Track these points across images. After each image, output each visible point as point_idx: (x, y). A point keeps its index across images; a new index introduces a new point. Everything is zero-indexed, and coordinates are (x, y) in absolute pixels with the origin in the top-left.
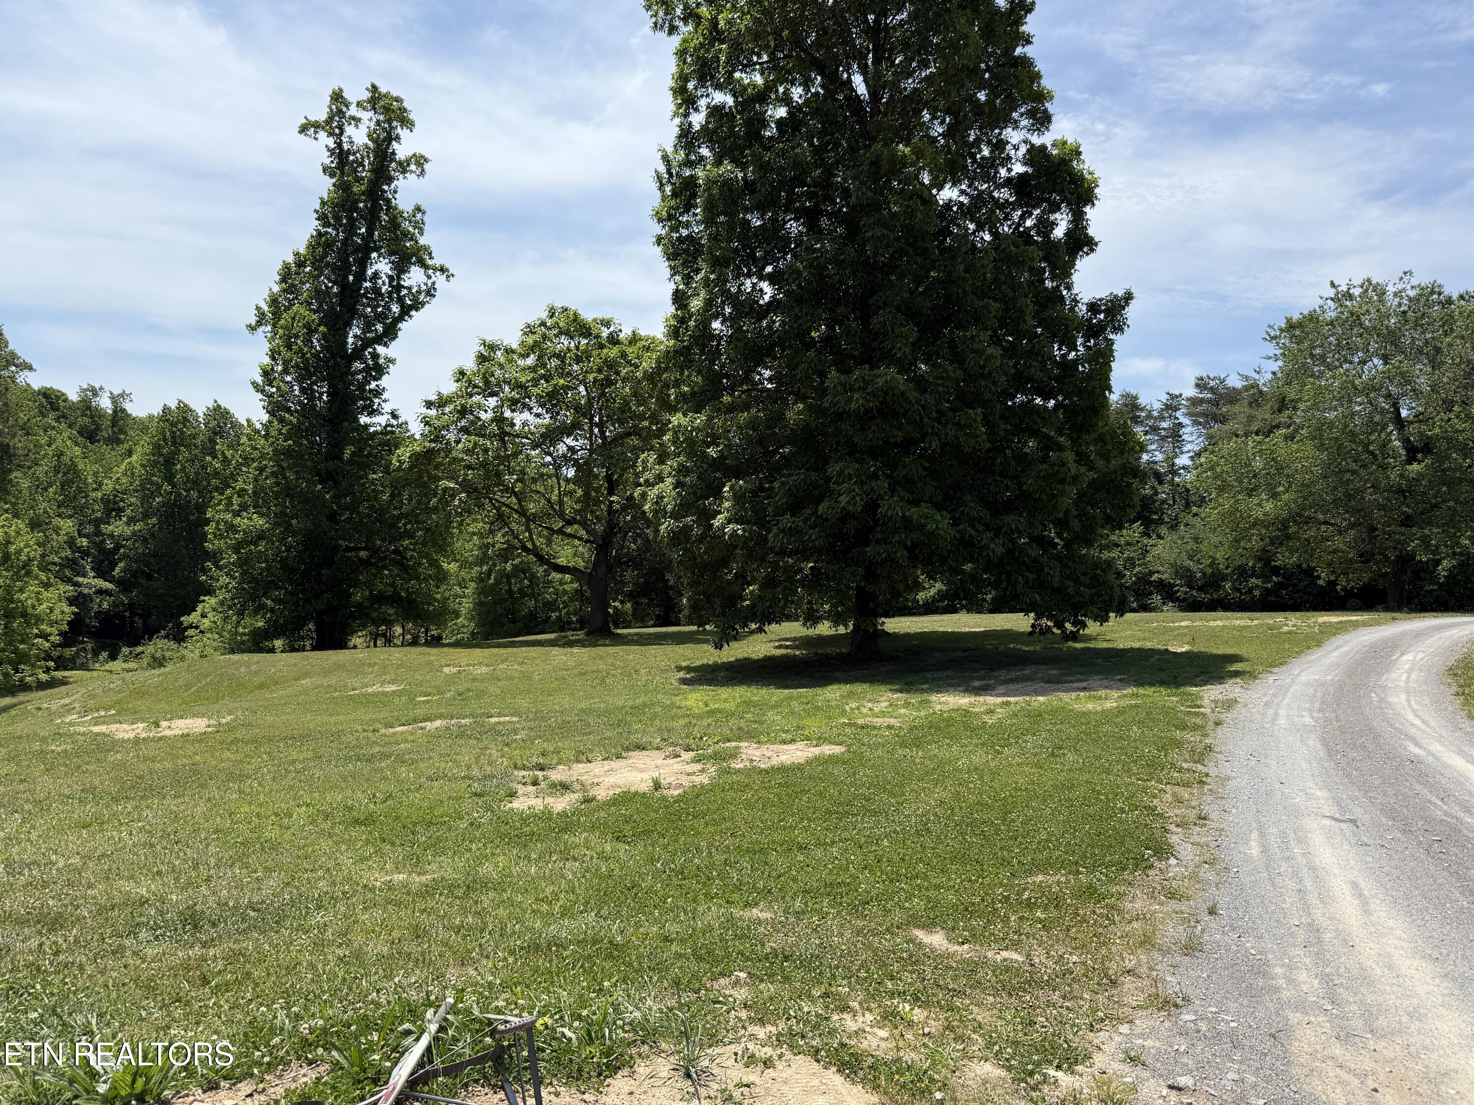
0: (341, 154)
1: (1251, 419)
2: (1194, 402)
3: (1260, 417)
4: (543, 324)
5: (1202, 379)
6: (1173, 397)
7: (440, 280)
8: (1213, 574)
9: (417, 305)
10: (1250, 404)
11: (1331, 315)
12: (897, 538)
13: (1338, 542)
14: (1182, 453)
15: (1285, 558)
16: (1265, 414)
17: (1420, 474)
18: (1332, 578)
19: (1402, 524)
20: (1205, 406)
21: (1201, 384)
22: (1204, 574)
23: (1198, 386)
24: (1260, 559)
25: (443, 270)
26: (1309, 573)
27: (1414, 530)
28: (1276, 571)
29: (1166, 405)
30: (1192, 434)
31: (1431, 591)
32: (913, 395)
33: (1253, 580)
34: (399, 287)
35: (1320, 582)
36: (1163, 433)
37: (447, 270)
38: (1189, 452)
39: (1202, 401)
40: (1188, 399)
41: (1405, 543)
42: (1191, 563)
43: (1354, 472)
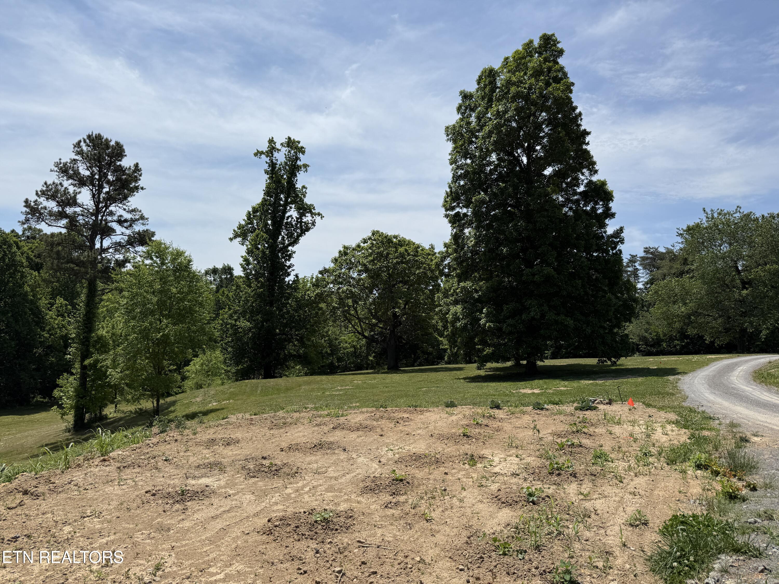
0: (273, 165)
1: (671, 268)
2: (643, 258)
3: (675, 266)
4: (370, 238)
5: (647, 248)
6: (633, 256)
7: (318, 219)
8: (657, 339)
9: (308, 229)
10: (670, 261)
11: (705, 225)
12: (553, 328)
13: (714, 324)
14: (639, 282)
15: (691, 331)
16: (677, 266)
17: (747, 295)
18: (712, 340)
19: (741, 316)
20: (648, 261)
21: (647, 251)
22: (653, 339)
23: (645, 251)
24: (679, 332)
25: (319, 214)
26: (701, 338)
27: (746, 318)
28: (687, 337)
29: (630, 260)
30: (643, 273)
31: (758, 345)
32: (556, 276)
33: (676, 342)
34: (301, 222)
35: (707, 342)
36: (629, 273)
37: (321, 215)
38: (642, 282)
39: (647, 258)
40: (640, 257)
41: (743, 324)
42: (647, 334)
43: (719, 293)
